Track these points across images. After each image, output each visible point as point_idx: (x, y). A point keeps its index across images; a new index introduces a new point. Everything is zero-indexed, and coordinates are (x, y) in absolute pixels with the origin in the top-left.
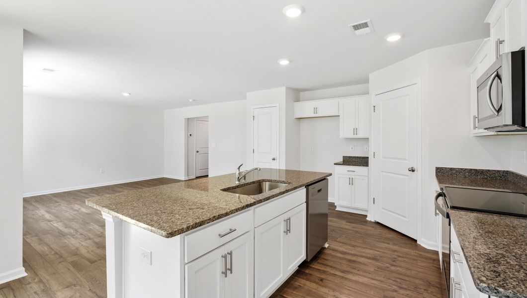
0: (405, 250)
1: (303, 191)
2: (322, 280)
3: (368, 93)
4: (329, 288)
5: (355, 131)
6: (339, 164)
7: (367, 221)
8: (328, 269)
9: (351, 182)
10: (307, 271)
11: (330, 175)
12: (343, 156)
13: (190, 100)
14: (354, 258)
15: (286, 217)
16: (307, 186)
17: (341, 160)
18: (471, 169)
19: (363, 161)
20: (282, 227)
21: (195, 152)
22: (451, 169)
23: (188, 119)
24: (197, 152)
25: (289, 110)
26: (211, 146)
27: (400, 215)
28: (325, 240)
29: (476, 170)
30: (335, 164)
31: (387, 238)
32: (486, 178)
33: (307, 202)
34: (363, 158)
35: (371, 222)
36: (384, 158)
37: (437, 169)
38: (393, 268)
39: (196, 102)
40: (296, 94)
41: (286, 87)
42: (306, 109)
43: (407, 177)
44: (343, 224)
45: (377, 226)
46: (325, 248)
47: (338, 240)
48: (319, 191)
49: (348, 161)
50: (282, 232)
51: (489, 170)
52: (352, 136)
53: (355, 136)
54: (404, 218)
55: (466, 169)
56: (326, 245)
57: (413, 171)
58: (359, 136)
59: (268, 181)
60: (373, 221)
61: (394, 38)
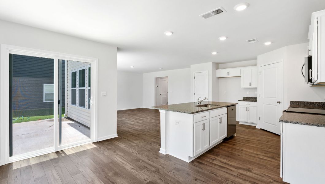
0: (275, 139)
1: (226, 108)
2: (234, 144)
3: (256, 65)
4: (238, 146)
5: (250, 84)
6: (241, 101)
7: (256, 129)
8: (237, 142)
9: (248, 109)
10: (227, 142)
11: (237, 104)
12: (243, 97)
13: (160, 69)
14: (249, 140)
15: (220, 117)
16: (227, 107)
17: (242, 99)
18: (308, 102)
19: (254, 99)
20: (219, 121)
21: (159, 95)
22: (298, 102)
23: (156, 78)
24: (161, 95)
25: (214, 74)
26: (170, 91)
27: (273, 124)
28: (235, 132)
29: (311, 102)
30: (239, 101)
31: (266, 135)
32: (315, 106)
33: (227, 113)
34: (254, 98)
35: (258, 129)
36: (265, 97)
37: (291, 102)
38: (267, 143)
39: (163, 69)
40: (217, 66)
41: (213, 63)
42: (222, 73)
43: (276, 106)
44: (243, 129)
45: (262, 130)
46: (235, 136)
47: (241, 134)
48: (232, 110)
49: (246, 99)
50: (218, 122)
51: (317, 102)
52: (248, 86)
53: (250, 87)
54: (275, 126)
55: (305, 102)
56: (235, 135)
57: (279, 103)
58: (252, 87)
59: (210, 105)
60: (259, 128)
61: (268, 44)
